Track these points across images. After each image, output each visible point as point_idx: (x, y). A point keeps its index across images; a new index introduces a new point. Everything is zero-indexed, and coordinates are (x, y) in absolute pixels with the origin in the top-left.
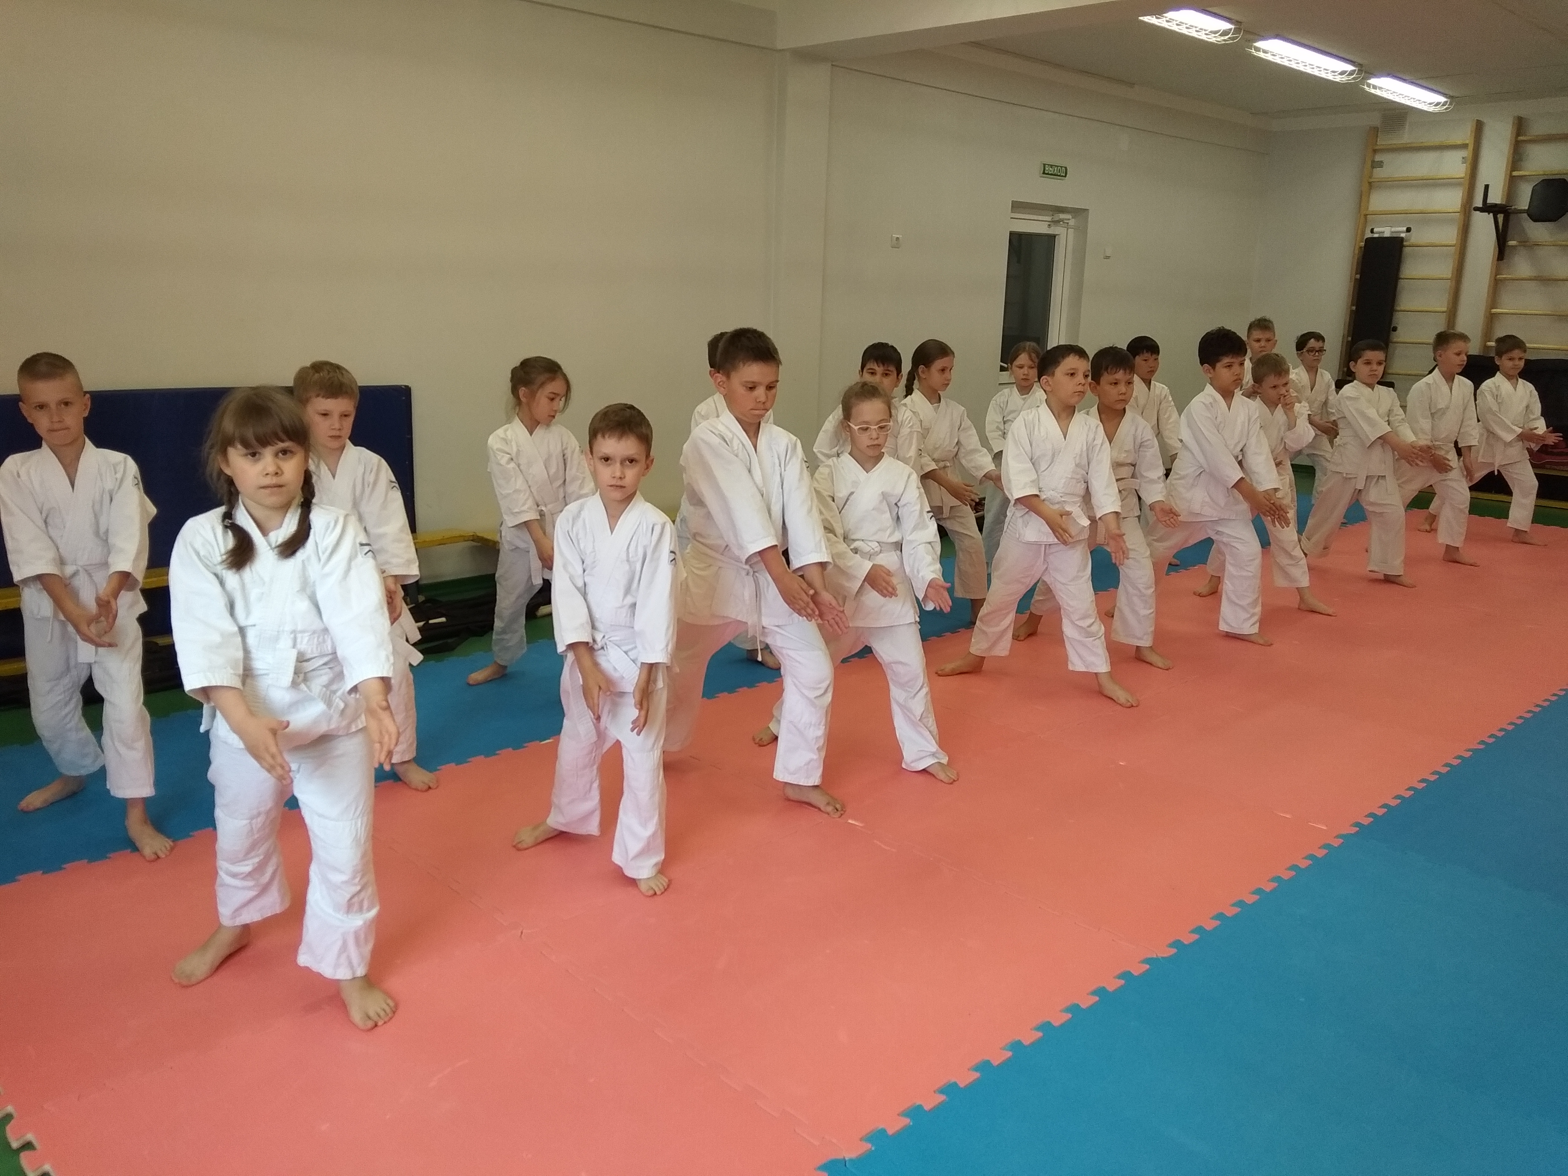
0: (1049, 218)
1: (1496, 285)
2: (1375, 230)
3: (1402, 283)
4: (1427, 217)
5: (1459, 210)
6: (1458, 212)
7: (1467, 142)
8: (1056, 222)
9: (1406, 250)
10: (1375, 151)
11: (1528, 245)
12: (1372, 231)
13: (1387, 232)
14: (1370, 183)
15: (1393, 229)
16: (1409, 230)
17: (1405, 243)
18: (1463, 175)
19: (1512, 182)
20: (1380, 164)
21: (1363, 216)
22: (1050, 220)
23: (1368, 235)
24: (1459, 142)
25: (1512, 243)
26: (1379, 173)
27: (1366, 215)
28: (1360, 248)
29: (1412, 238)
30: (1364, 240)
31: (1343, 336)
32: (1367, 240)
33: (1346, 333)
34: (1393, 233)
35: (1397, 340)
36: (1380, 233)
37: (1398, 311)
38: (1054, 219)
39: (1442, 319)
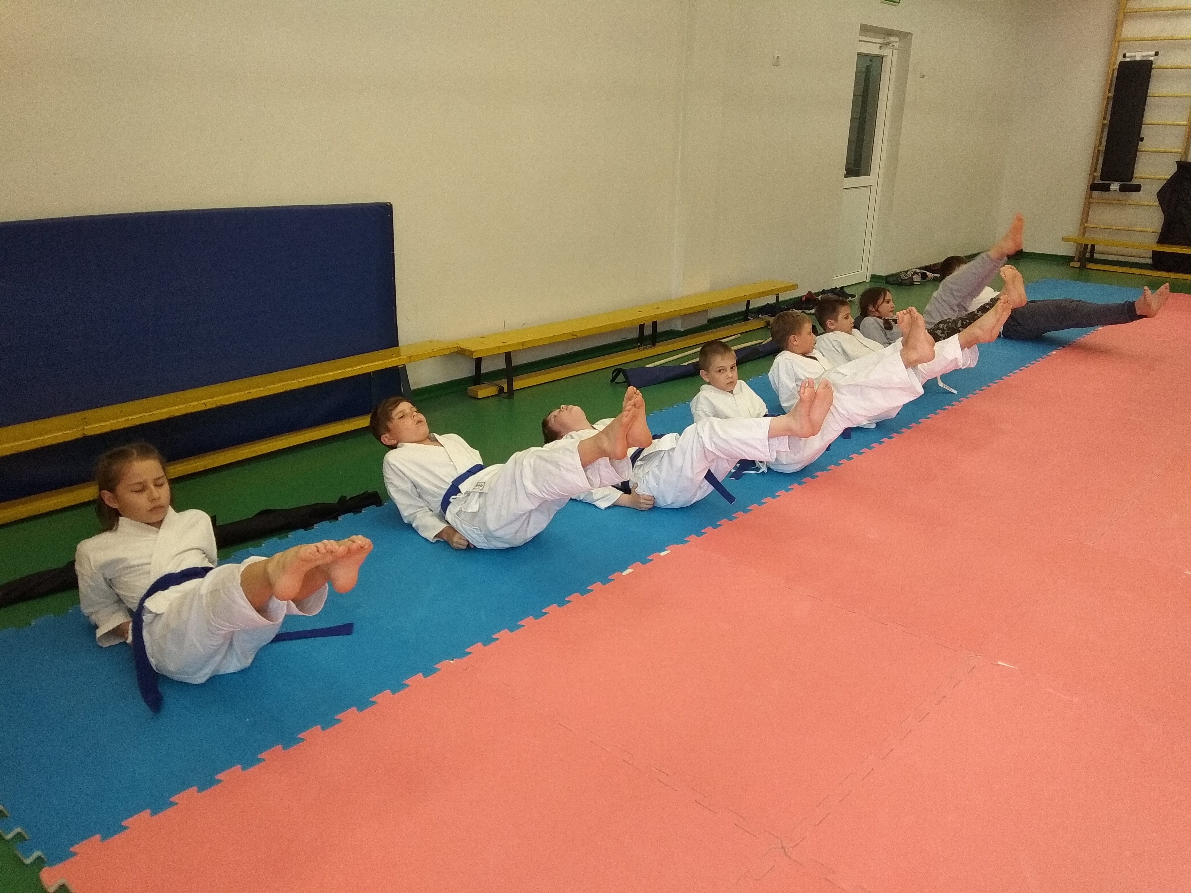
2: (1127, 55)
3: (1148, 100)
4: (1173, 42)
8: (885, 45)
9: (1154, 72)
12: (1124, 56)
13: (1138, 56)
14: (1124, 13)
15: (1143, 54)
16: (1157, 54)
17: (1153, 66)
21: (1116, 41)
22: (881, 42)
23: (1120, 59)
26: (1132, 5)
27: (1119, 41)
28: (1114, 70)
29: (1158, 62)
30: (1118, 63)
31: (1095, 145)
32: (1120, 63)
33: (1097, 144)
34: (1143, 56)
35: (1142, 149)
36: (1131, 57)
37: (1145, 124)
38: (885, 42)
39: (1183, 131)
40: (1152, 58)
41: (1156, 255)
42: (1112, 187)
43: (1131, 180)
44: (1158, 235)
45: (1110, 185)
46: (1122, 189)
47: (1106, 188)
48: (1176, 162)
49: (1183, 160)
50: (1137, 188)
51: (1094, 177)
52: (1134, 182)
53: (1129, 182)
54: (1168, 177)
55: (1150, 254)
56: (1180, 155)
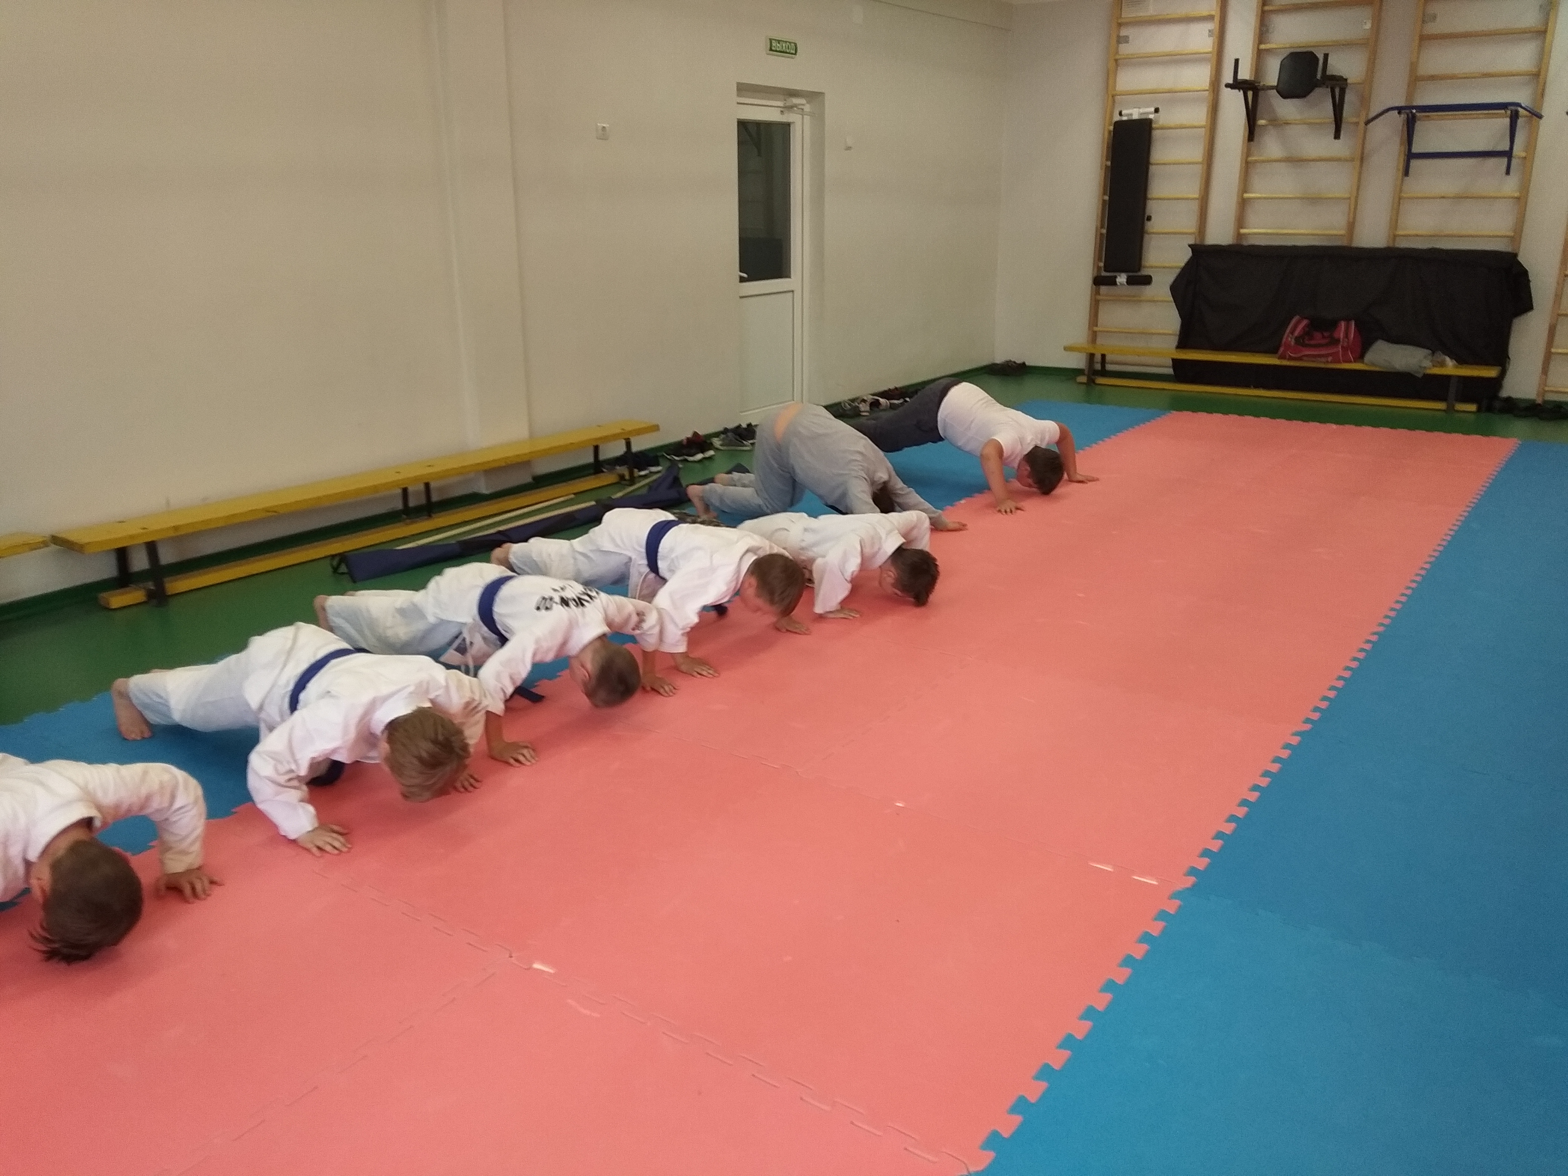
1: (1247, 167)
2: (1124, 112)
3: (1153, 169)
4: (1175, 95)
5: (1207, 88)
6: (1207, 90)
7: (1213, 13)
8: (790, 108)
9: (1156, 134)
10: (1120, 25)
11: (1277, 123)
12: (1120, 114)
13: (1135, 114)
14: (1116, 60)
15: (1142, 111)
16: (1157, 110)
17: (1154, 126)
18: (1210, 50)
19: (1260, 55)
20: (1126, 40)
21: (1111, 96)
22: (782, 105)
23: (1117, 118)
24: (1205, 13)
25: (1261, 122)
26: (1125, 49)
27: (1113, 96)
28: (1110, 132)
29: (1161, 120)
30: (1113, 124)
31: (1097, 228)
32: (1116, 123)
33: (1099, 225)
34: (1141, 114)
35: (1152, 231)
36: (1127, 115)
37: (1151, 199)
38: (787, 104)
39: (1195, 206)
40: (1151, 116)
41: (1176, 363)
42: (1119, 280)
43: (1139, 270)
44: (1177, 338)
45: (1116, 277)
46: (1131, 282)
47: (1112, 282)
48: (1190, 246)
49: (1198, 242)
50: (1147, 280)
51: (1099, 268)
52: (1145, 272)
53: (1137, 272)
54: (1182, 264)
55: (1170, 363)
56: (1194, 236)
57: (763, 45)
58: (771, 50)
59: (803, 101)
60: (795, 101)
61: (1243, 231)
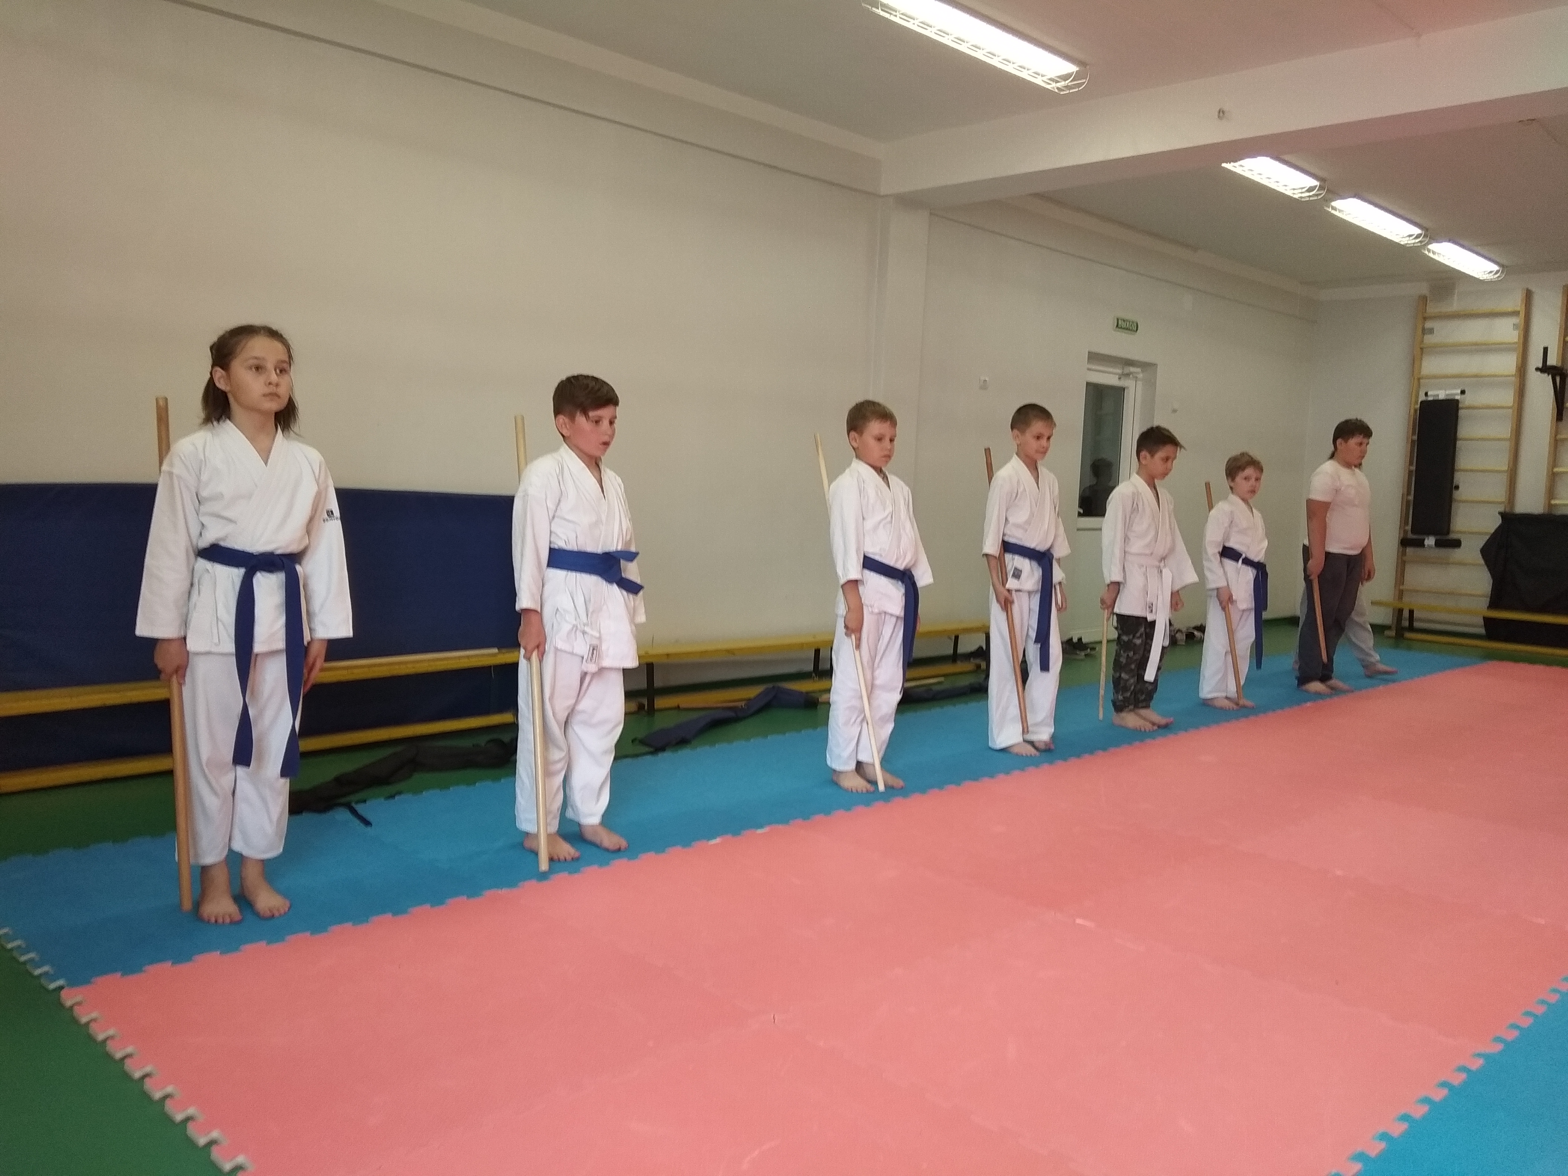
0: (1119, 371)
1: (1557, 444)
2: (1429, 393)
3: (1459, 443)
4: (1481, 380)
5: (1513, 373)
6: (1513, 375)
7: (1518, 309)
8: (1127, 375)
9: (1462, 413)
10: (1425, 319)
12: (1426, 394)
13: (1442, 395)
14: (1422, 349)
15: (1447, 392)
16: (1463, 392)
17: (1460, 405)
18: (1516, 340)
20: (1431, 331)
21: (1416, 378)
22: (1120, 373)
23: (1422, 398)
24: (1510, 310)
25: (1567, 404)
26: (1429, 339)
27: (1419, 379)
28: (1416, 411)
29: (1467, 400)
30: (1419, 404)
31: (1403, 496)
32: (1421, 402)
33: (1406, 492)
34: (1447, 395)
35: (1459, 499)
36: (1434, 396)
37: (1458, 471)
38: (1125, 372)
39: (1504, 479)
40: (1458, 397)
41: (1488, 622)
42: (1426, 542)
43: (1448, 534)
44: (1489, 599)
45: (1424, 540)
46: (1438, 544)
47: (1420, 544)
48: (1500, 513)
49: (1508, 510)
50: (1457, 544)
51: (1405, 532)
52: (1453, 536)
53: (1445, 536)
54: (1493, 531)
55: (1482, 622)
56: (1503, 505)
57: (1111, 322)
58: (1117, 326)
59: (1139, 370)
60: (1132, 369)
61: (1553, 502)
